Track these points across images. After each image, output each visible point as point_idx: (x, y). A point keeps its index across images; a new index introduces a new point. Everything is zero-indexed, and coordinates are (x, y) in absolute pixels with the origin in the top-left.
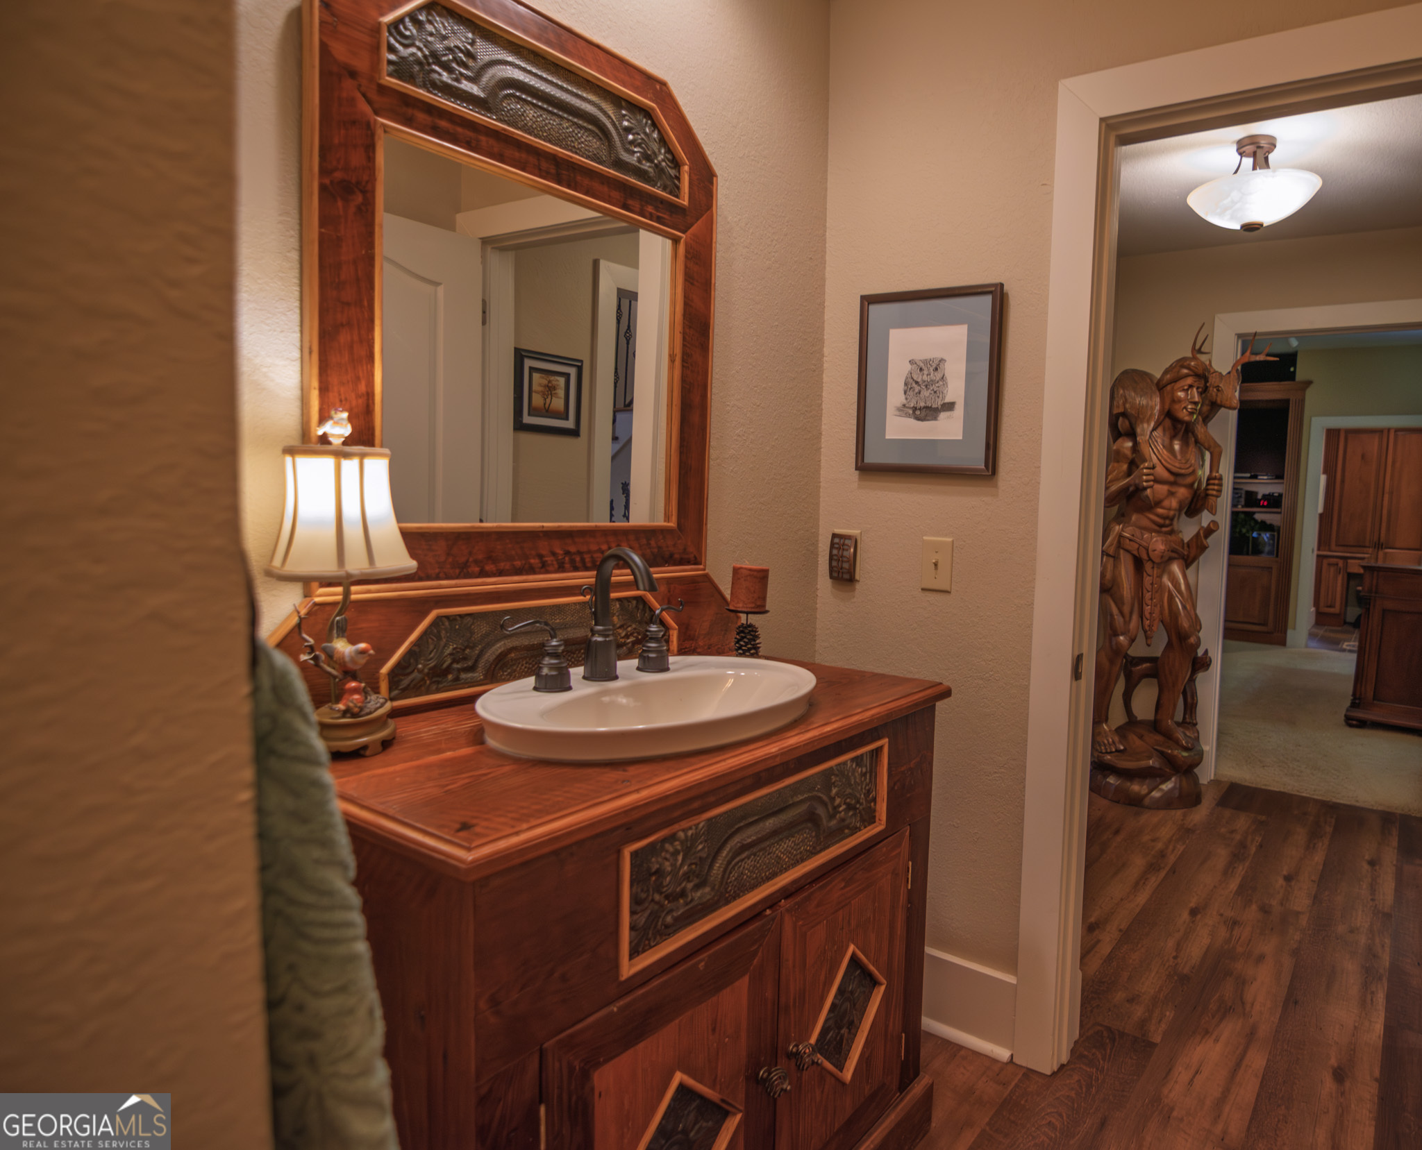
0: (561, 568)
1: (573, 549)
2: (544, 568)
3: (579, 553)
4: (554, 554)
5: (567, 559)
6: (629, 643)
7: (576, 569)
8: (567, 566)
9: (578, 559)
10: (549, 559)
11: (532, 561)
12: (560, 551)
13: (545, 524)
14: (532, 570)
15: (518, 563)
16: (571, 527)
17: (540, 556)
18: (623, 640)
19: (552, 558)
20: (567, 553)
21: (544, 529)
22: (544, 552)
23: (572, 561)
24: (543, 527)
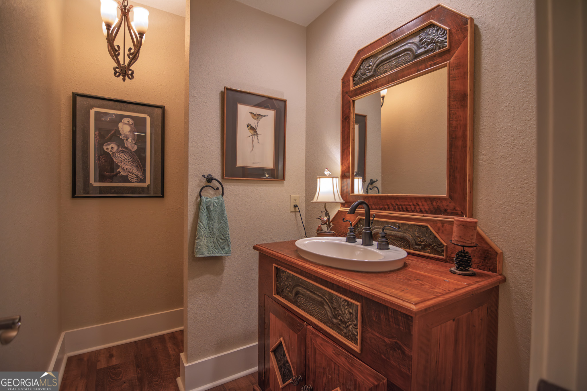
0: (394, 210)
1: (398, 204)
2: (389, 209)
3: (401, 205)
4: (392, 205)
5: (396, 207)
6: (422, 244)
7: (400, 211)
8: (397, 209)
9: (400, 207)
10: (390, 206)
11: (385, 206)
12: (394, 204)
13: (388, 194)
14: (385, 209)
15: (381, 207)
16: (396, 195)
17: (388, 205)
18: (420, 243)
19: (392, 206)
20: (397, 205)
21: (388, 196)
22: (388, 204)
23: (399, 208)
24: (387, 195)
